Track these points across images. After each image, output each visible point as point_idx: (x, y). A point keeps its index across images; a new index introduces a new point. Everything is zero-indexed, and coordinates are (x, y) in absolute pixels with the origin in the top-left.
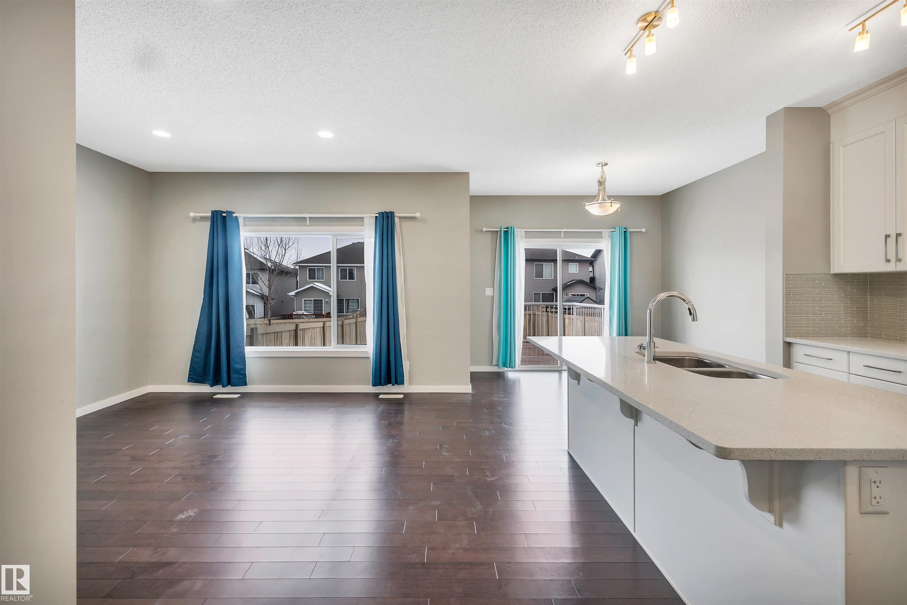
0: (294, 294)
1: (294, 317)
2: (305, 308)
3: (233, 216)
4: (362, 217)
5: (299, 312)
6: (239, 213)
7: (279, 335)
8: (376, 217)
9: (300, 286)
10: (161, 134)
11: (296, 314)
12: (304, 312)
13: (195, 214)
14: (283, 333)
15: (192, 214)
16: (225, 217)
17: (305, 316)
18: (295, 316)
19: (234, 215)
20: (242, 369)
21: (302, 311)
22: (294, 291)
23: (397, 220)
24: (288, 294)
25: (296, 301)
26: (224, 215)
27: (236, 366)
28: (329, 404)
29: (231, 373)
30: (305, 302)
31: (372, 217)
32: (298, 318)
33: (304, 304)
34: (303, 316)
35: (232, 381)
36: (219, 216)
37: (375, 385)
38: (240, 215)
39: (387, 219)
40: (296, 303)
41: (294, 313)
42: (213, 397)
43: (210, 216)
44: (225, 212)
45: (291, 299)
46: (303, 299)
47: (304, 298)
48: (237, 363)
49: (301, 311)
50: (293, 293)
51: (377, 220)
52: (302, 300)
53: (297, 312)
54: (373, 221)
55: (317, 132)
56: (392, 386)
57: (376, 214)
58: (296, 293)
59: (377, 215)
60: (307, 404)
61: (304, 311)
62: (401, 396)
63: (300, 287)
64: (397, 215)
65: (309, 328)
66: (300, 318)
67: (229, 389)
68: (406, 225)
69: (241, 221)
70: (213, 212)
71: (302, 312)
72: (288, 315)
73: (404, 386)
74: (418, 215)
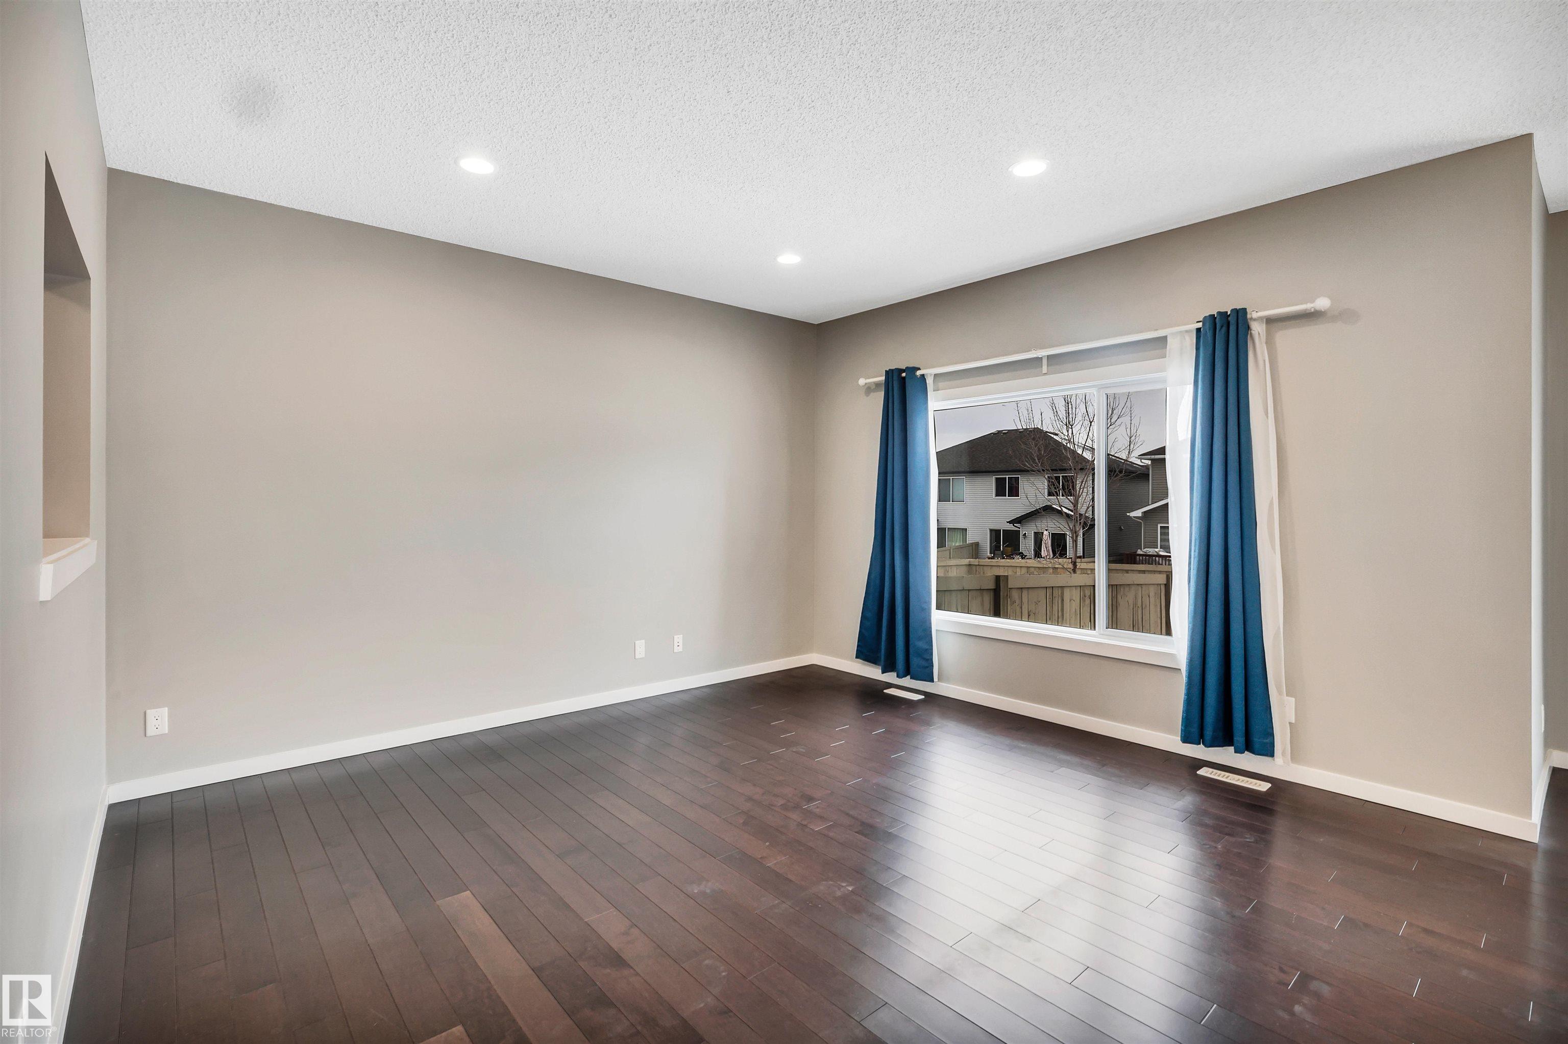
0: (1141, 515)
1: (1138, 559)
2: (1163, 543)
3: (917, 376)
4: (1164, 337)
5: (1150, 550)
6: (930, 368)
7: (1056, 592)
8: (1198, 330)
9: (1152, 499)
10: (789, 259)
11: (1142, 553)
12: (1159, 551)
13: (866, 379)
14: (1065, 589)
15: (862, 381)
16: (904, 378)
17: (1161, 559)
18: (1141, 558)
19: (919, 373)
20: (927, 650)
21: (1157, 548)
22: (1140, 510)
23: (1258, 329)
24: (1128, 514)
25: (1145, 528)
26: (904, 375)
27: (917, 644)
28: (1068, 758)
29: (910, 655)
30: (1163, 531)
31: (1187, 331)
32: (1147, 561)
33: (1161, 535)
34: (1157, 558)
35: (912, 670)
36: (895, 378)
37: (1186, 739)
38: (929, 372)
39: (1224, 329)
40: (1145, 532)
41: (1139, 552)
42: (885, 691)
43: (883, 381)
44: (903, 371)
45: (1135, 523)
46: (1159, 526)
47: (1160, 523)
48: (920, 639)
49: (1153, 549)
50: (1138, 513)
51: (1200, 337)
52: (1157, 528)
53: (1146, 549)
54: (1190, 341)
55: (1010, 169)
56: (1235, 752)
57: (1197, 322)
58: (1145, 513)
59: (1200, 325)
60: (1023, 746)
61: (1161, 548)
62: (1264, 787)
63: (1153, 501)
64: (1253, 314)
65: (1129, 585)
66: (1151, 562)
67: (907, 681)
68: (1286, 338)
69: (930, 381)
70: (889, 374)
71: (1156, 550)
72: (1127, 554)
73: (1274, 760)
74: (1322, 303)
